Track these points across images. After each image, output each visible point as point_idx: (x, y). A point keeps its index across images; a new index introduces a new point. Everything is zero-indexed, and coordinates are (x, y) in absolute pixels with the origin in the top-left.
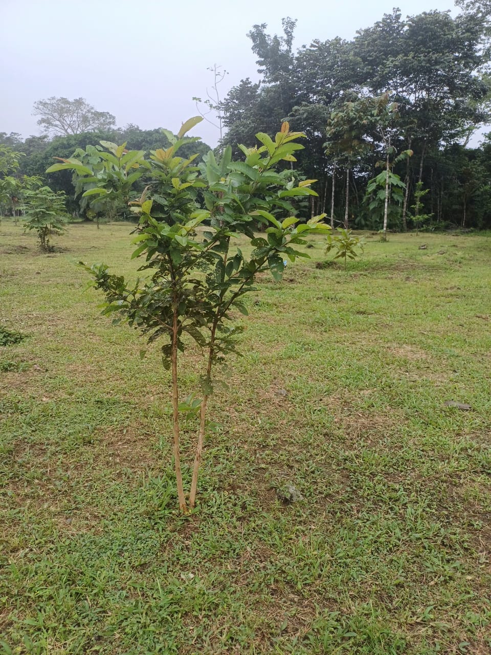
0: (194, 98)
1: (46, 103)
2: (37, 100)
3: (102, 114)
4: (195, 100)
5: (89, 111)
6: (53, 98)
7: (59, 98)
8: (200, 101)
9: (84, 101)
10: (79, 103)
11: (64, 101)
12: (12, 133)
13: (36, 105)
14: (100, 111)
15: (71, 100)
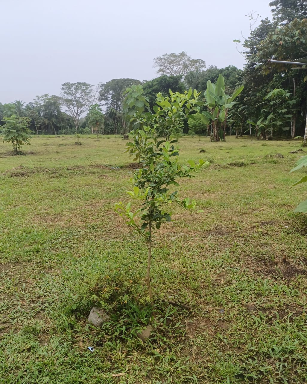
0: (235, 41)
1: (161, 59)
2: (156, 57)
3: (197, 61)
4: (235, 42)
5: (188, 60)
6: (166, 55)
7: (170, 54)
8: (240, 42)
9: (185, 53)
10: (183, 55)
11: (173, 55)
12: (144, 81)
13: (155, 61)
14: (195, 59)
15: (177, 54)
